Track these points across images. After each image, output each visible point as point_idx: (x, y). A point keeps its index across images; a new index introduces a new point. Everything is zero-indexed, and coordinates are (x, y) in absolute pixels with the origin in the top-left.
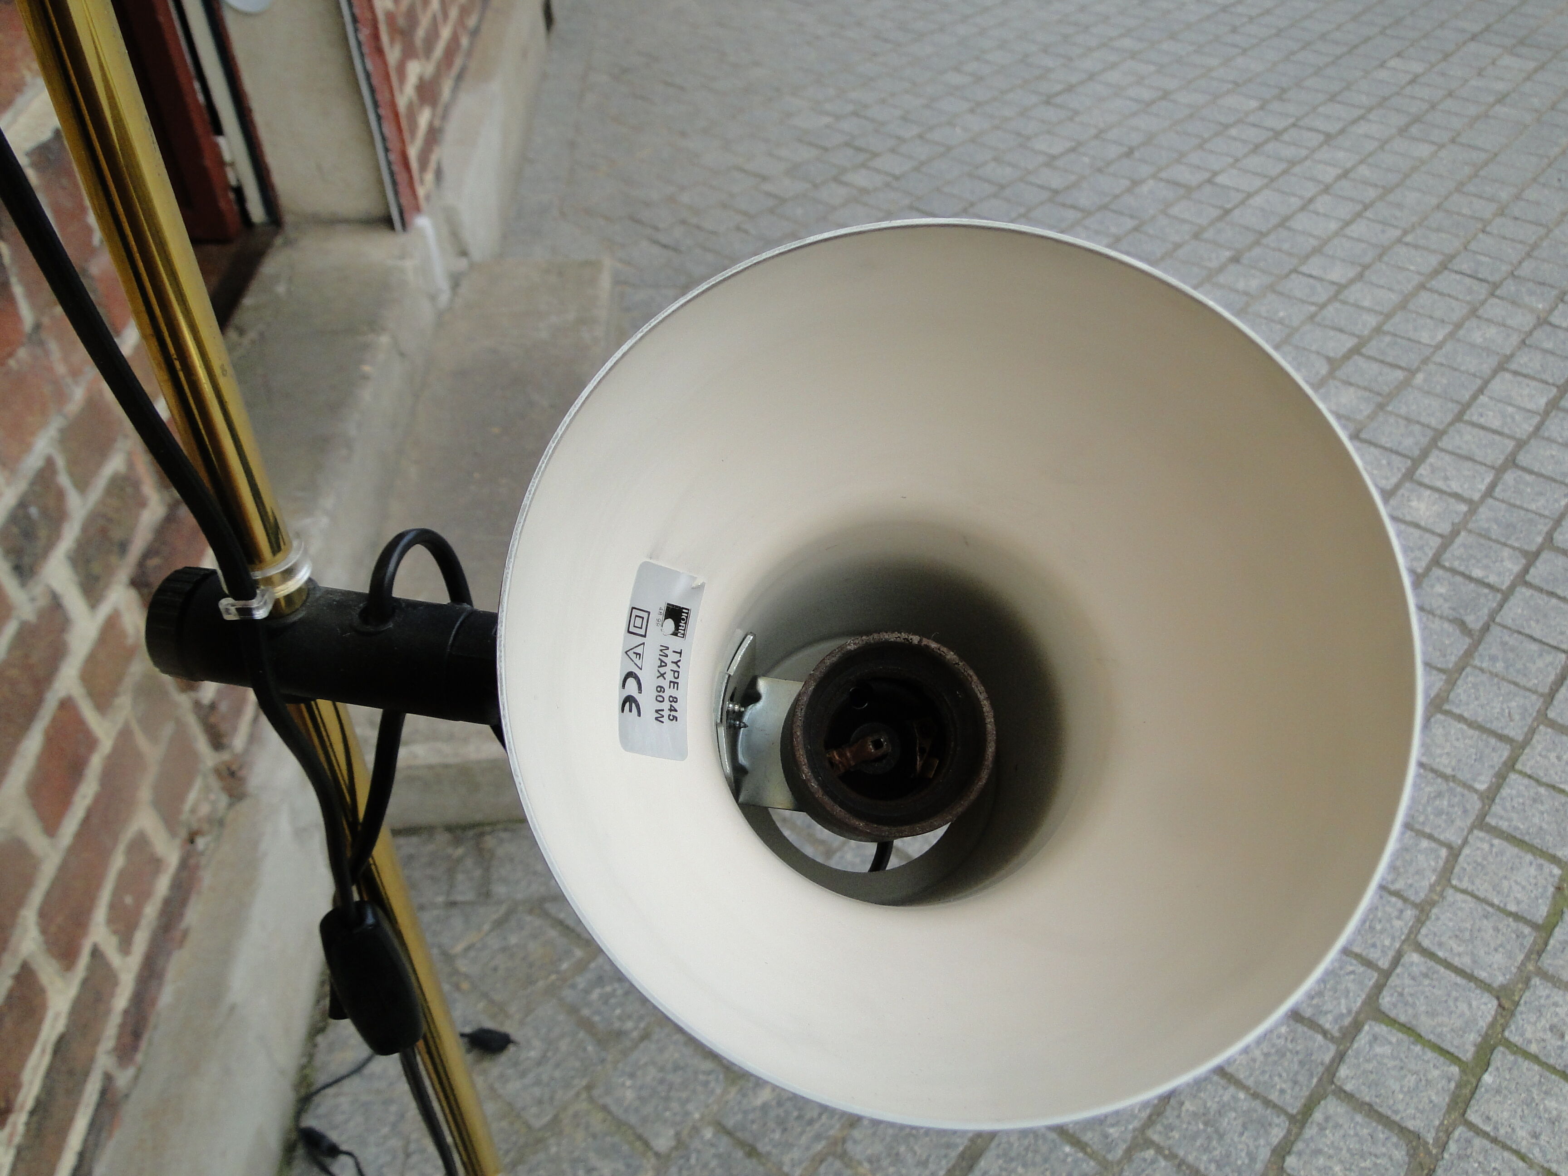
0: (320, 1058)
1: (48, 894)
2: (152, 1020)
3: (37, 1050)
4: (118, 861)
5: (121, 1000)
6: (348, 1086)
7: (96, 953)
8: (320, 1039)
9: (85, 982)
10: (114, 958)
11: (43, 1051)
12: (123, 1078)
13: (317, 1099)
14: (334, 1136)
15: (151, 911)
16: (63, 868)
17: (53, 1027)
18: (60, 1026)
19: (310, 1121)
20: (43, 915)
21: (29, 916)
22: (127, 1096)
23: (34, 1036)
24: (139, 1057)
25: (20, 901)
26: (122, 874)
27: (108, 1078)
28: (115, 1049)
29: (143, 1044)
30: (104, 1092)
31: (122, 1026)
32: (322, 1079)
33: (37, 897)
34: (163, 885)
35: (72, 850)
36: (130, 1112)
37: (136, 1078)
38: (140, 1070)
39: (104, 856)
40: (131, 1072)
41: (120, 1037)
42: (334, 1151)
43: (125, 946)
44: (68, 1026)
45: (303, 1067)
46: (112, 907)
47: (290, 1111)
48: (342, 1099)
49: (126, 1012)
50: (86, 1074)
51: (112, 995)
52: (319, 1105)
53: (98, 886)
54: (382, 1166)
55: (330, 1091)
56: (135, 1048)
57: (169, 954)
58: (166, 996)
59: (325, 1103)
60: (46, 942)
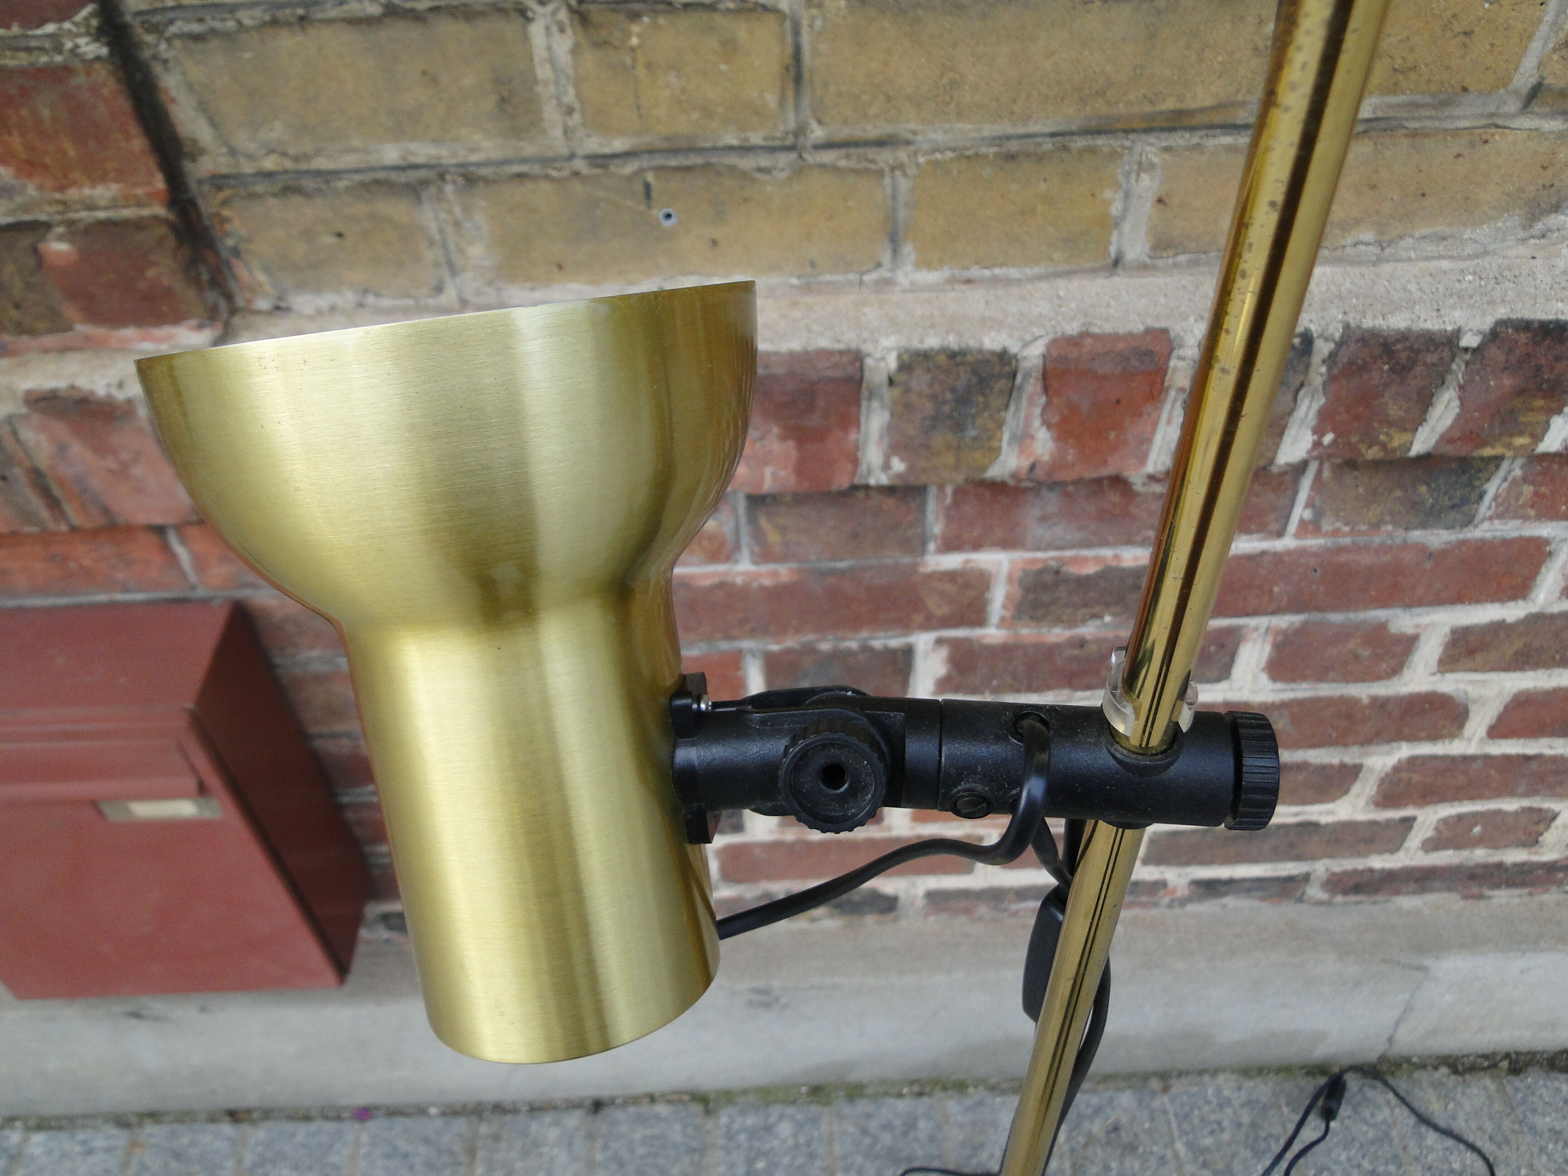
0: (1422, 1076)
1: (1434, 758)
2: (1379, 897)
3: (1294, 809)
4: (1510, 805)
5: (1379, 862)
6: (1401, 1112)
7: (1408, 823)
8: (1444, 1070)
9: (1374, 823)
10: (1414, 840)
11: (1297, 814)
12: (1314, 891)
13: (1379, 1084)
14: (1344, 1111)
15: (1480, 855)
16: (1467, 759)
17: (1320, 813)
18: (1324, 820)
19: (1353, 1082)
20: (1413, 762)
21: (1405, 751)
22: (1300, 900)
23: (1304, 802)
24: (1339, 899)
25: (1412, 738)
26: (1499, 812)
27: (1306, 878)
28: (1334, 874)
29: (1353, 898)
30: (1290, 879)
31: (1355, 872)
32: (1401, 1084)
33: (1426, 749)
34: (1514, 856)
35: (1488, 759)
36: (1287, 910)
37: (1320, 903)
38: (1328, 903)
39: (1506, 790)
40: (1322, 896)
41: (1346, 873)
42: (1329, 1115)
43: (1432, 845)
44: (1327, 825)
45: (1408, 1060)
46: (1460, 817)
47: (1358, 1059)
48: (1386, 1111)
49: (1371, 871)
50: (1298, 858)
51: (1380, 852)
52: (1374, 1088)
53: (1472, 798)
54: (1329, 1169)
55: (1391, 1096)
56: (1346, 892)
57: (1450, 890)
58: (1408, 902)
59: (1378, 1095)
60: (1387, 775)
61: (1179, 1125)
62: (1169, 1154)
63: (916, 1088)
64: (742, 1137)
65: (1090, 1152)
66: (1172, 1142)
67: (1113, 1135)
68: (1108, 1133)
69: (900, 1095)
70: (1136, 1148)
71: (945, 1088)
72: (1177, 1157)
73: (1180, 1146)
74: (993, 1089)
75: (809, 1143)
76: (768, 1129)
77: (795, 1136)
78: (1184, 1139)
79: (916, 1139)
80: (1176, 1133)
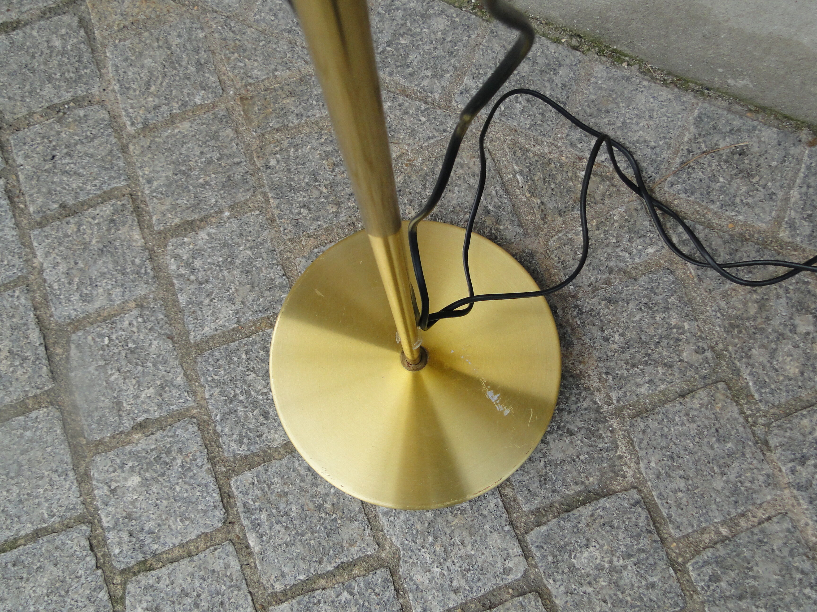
61: (806, 176)
62: (780, 194)
63: (574, 42)
64: (400, 13)
65: (704, 161)
66: (790, 187)
67: (736, 157)
68: (733, 153)
69: (557, 41)
70: (753, 176)
71: (600, 53)
72: (786, 199)
73: (795, 193)
74: (644, 73)
75: (454, 43)
76: (425, 16)
77: (445, 32)
78: (804, 189)
79: (551, 81)
80: (798, 181)
